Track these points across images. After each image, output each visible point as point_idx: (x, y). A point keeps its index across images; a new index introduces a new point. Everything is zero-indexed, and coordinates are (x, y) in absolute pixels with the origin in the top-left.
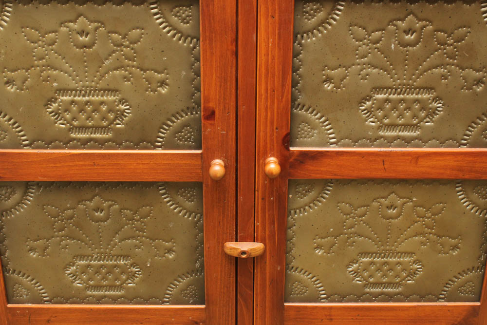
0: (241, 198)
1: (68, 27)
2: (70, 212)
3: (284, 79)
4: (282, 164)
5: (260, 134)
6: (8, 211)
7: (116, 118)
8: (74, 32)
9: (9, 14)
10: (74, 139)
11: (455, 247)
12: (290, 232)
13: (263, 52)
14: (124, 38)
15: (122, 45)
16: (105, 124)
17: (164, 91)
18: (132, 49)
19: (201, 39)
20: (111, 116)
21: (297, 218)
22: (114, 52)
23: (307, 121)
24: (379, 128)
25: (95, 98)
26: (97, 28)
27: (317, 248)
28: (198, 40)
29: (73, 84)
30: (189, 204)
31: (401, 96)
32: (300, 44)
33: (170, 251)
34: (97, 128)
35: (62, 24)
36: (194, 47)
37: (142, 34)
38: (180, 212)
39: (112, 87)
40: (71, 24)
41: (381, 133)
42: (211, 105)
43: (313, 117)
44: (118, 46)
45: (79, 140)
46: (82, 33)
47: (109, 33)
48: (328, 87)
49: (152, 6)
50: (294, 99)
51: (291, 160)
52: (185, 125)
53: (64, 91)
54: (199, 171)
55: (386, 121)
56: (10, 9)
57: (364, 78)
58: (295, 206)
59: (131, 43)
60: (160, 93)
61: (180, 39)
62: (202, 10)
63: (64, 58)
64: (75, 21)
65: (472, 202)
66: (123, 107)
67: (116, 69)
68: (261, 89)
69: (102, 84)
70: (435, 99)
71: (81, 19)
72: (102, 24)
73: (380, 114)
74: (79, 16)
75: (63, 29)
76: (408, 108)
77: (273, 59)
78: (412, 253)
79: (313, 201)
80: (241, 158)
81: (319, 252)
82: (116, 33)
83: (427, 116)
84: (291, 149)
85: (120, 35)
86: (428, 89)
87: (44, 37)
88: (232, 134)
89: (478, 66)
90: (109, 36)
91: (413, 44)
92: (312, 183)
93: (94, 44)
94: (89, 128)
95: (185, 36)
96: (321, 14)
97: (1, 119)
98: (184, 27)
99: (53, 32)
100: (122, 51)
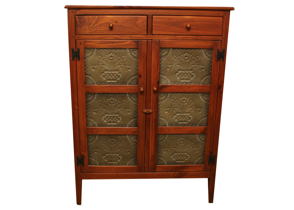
0: (147, 97)
2: (105, 101)
3: (158, 68)
4: (157, 88)
5: (152, 81)
6: (90, 101)
7: (118, 77)
8: (109, 57)
9: (95, 52)
10: (107, 82)
11: (200, 111)
12: (159, 107)
13: (153, 61)
15: (120, 59)
16: (115, 78)
17: (130, 70)
20: (117, 77)
21: (161, 103)
22: (118, 61)
23: (163, 78)
24: (180, 80)
25: (113, 72)
26: (115, 56)
27: (166, 111)
28: (138, 58)
29: (108, 69)
30: (134, 99)
31: (185, 72)
32: (161, 59)
33: (129, 112)
34: (113, 80)
35: (107, 54)
36: (137, 60)
37: (125, 57)
38: (132, 101)
39: (117, 69)
40: (109, 55)
41: (181, 81)
42: (140, 73)
43: (165, 77)
45: (108, 82)
46: (111, 57)
47: (117, 56)
48: (168, 69)
49: (128, 50)
50: (160, 72)
51: (159, 87)
52: (134, 79)
53: (106, 70)
54: (137, 90)
55: (182, 78)
57: (176, 67)
58: (160, 100)
59: (122, 59)
60: (129, 71)
62: (139, 51)
63: (106, 63)
65: (203, 99)
66: (119, 74)
67: (118, 65)
68: (152, 70)
69: (115, 69)
70: (193, 73)
72: (116, 54)
73: (180, 76)
74: (111, 53)
75: (107, 56)
76: (187, 75)
77: (155, 62)
78: (189, 113)
79: (165, 98)
80: (147, 87)
81: (166, 112)
82: (119, 57)
83: (191, 77)
84: (160, 85)
86: (191, 70)
87: (102, 58)
88: (145, 81)
89: (203, 65)
91: (187, 59)
92: (164, 93)
93: (114, 59)
94: (111, 79)
95: (135, 57)
96: (166, 52)
97: (90, 77)
98: (135, 55)
99: (105, 56)
100: (120, 61)
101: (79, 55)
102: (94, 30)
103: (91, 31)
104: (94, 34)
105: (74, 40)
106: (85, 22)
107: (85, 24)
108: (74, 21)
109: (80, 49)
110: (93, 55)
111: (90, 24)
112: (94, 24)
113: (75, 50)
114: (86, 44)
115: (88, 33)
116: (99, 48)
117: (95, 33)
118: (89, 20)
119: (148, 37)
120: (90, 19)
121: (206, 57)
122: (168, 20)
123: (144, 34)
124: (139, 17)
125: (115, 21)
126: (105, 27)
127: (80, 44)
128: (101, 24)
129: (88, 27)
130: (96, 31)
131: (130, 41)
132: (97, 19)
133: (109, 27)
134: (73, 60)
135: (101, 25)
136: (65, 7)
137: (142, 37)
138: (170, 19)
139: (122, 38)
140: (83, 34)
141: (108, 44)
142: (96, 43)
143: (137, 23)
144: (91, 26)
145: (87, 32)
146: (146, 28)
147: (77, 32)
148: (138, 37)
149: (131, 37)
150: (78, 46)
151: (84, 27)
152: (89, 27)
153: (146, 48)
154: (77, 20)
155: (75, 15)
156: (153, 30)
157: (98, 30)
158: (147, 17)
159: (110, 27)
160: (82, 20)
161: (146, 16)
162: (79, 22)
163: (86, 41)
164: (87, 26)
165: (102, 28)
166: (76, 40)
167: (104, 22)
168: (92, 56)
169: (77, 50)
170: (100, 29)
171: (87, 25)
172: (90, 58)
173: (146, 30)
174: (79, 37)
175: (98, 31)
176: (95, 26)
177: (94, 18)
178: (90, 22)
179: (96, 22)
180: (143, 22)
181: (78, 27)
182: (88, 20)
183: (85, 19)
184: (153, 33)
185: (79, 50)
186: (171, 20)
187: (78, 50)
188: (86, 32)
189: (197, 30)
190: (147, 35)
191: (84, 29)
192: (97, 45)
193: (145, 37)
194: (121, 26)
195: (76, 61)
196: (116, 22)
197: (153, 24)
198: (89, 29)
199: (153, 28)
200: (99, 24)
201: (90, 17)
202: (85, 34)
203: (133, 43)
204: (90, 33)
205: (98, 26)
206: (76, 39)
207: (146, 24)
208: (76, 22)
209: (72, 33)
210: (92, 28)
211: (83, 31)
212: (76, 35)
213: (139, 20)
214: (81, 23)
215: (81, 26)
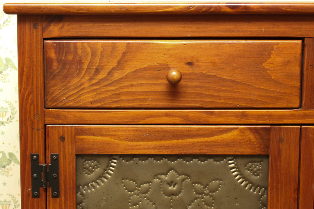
1: (160, 179)
8: (165, 183)
9: (113, 169)
14: (205, 187)
15: (203, 193)
18: (211, 196)
19: (269, 188)
22: (196, 199)
26: (184, 179)
28: (266, 189)
35: (156, 176)
36: (262, 195)
37: (221, 184)
40: (163, 176)
44: (200, 194)
46: (170, 183)
47: (193, 183)
49: (230, 162)
56: (114, 165)
59: (210, 192)
61: (250, 188)
62: (272, 165)
63: (154, 204)
64: (166, 174)
71: (172, 172)
72: (188, 176)
74: (170, 170)
75: (156, 180)
82: (198, 183)
85: (202, 185)
87: (140, 187)
90: (193, 186)
93: (180, 192)
95: (255, 185)
98: (255, 178)
99: (148, 183)
100: (203, 198)
101: (57, 179)
102: (110, 94)
103: (99, 94)
105: (41, 126)
106: (80, 62)
107: (81, 69)
108: (40, 58)
109: (61, 160)
110: (106, 178)
111: (97, 71)
112: (113, 69)
113: (42, 158)
114: (83, 139)
115: (91, 102)
116: (130, 153)
117: (116, 102)
118: (94, 55)
119: (305, 116)
120: (99, 53)
123: (290, 105)
124: (272, 45)
125: (189, 60)
126: (151, 82)
127: (62, 139)
128: (135, 72)
129: (91, 79)
131: (241, 129)
132: (124, 54)
133: (165, 81)
134: (34, 196)
135: (136, 74)
136: (8, 10)
137: (283, 117)
139: (213, 119)
140: (71, 104)
141: (161, 140)
142: (117, 138)
143: (266, 65)
144: (101, 76)
145: (87, 98)
146: (298, 84)
147: (49, 98)
148: (270, 116)
149: (244, 115)
150: (55, 148)
151: (75, 81)
152: (94, 82)
153: (294, 155)
154: (52, 55)
155: (44, 39)
157: (126, 90)
158: (303, 45)
159: (168, 79)
160: (70, 58)
161: (299, 42)
162: (59, 61)
163: (82, 129)
164: (87, 78)
165: (141, 85)
166: (45, 125)
167: (149, 64)
168: (103, 182)
169: (49, 160)
170: (134, 89)
171: (86, 72)
172: (94, 187)
173: (298, 92)
174: (57, 116)
175: (128, 94)
176: (117, 76)
177: (114, 48)
178: (96, 63)
179: (119, 63)
180: (287, 63)
181: (52, 82)
182: (89, 58)
183: (79, 52)
185: (55, 161)
187: (52, 160)
188: (83, 97)
190: (300, 106)
191: (76, 88)
192: (124, 146)
194: (210, 76)
195: (44, 199)
196: (190, 64)
198: (94, 88)
200: (128, 71)
201: (99, 47)
202: (79, 104)
203: (252, 136)
204: (96, 101)
205: (127, 76)
206: (47, 122)
207: (297, 70)
208: (46, 62)
209: (32, 102)
210: (106, 86)
211: (71, 93)
212: (45, 108)
213: (272, 56)
214: (64, 67)
215: (66, 77)
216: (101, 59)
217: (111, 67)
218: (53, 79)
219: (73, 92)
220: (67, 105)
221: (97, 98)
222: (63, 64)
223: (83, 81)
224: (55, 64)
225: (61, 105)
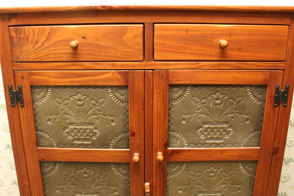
0: (146, 169)
1: (73, 98)
2: (73, 174)
3: (165, 119)
4: (164, 155)
5: (155, 142)
6: (47, 173)
7: (93, 135)
8: (76, 100)
9: (50, 93)
10: (75, 144)
11: (239, 189)
12: (168, 183)
13: (156, 108)
14: (97, 102)
15: (96, 105)
16: (88, 137)
17: (113, 124)
18: (100, 107)
19: (129, 103)
20: (91, 134)
21: (171, 177)
22: (92, 108)
23: (175, 137)
24: (206, 139)
25: (84, 127)
26: (85, 98)
27: (179, 190)
28: (128, 103)
29: (75, 121)
30: (124, 172)
31: (215, 126)
32: (171, 105)
33: (116, 191)
34: (85, 139)
35: (71, 96)
36: (126, 106)
37: (104, 101)
38: (120, 175)
39: (91, 122)
40: (75, 97)
41: (207, 141)
42: (134, 130)
43: (178, 135)
44: (94, 105)
45: (77, 144)
46: (79, 100)
47: (90, 100)
48: (184, 122)
49: (109, 89)
50: (169, 128)
51: (168, 153)
52: (122, 138)
53: (71, 124)
54: (128, 158)
55: (209, 136)
56: (50, 91)
57: (199, 119)
58: (170, 173)
59: (99, 104)
60: (112, 125)
61: (120, 103)
62: (130, 91)
63: (71, 110)
64: (76, 95)
65: (246, 170)
66: (96, 131)
67: (93, 115)
68: (155, 123)
69: (87, 121)
70: (229, 127)
71: (79, 94)
72: (88, 96)
73: (206, 133)
74: (78, 93)
75: (72, 99)
76: (218, 131)
77: (160, 111)
78: (221, 192)
79: (177, 170)
80: (146, 152)
81: (180, 192)
82: (93, 100)
83: (226, 134)
84: (168, 148)
85: (95, 101)
86: (226, 123)
87: (63, 102)
88: (142, 142)
89: (246, 113)
90: (91, 102)
91: (220, 104)
92: (177, 163)
93: (84, 105)
94: (82, 139)
95: (122, 101)
96: (180, 92)
97: (45, 135)
98: (122, 98)
99: (67, 100)
100: (96, 107)
101: (22, 97)
102: (44, 54)
103: (39, 54)
104: (46, 60)
105: (12, 71)
106: (28, 38)
107: (28, 42)
108: (8, 36)
109: (23, 88)
110: (47, 97)
111: (37, 42)
112: (44, 41)
113: (14, 87)
114: (32, 78)
115: (35, 59)
116: (56, 85)
117: (47, 58)
118: (34, 34)
119: (146, 65)
120: (37, 33)
121: (255, 100)
122: (185, 32)
123: (138, 60)
124: (127, 27)
125: (83, 36)
126: (64, 48)
127: (23, 78)
128: (55, 42)
129: (34, 47)
130: (48, 54)
131: (113, 72)
132: (49, 33)
133: (69, 47)
134: (12, 107)
135: (56, 44)
137: (134, 66)
138: (187, 31)
139: (98, 67)
140: (25, 60)
141: (72, 78)
142: (50, 77)
143: (124, 38)
144: (38, 45)
145: (32, 57)
146: (142, 48)
147: (14, 57)
148: (128, 65)
149: (114, 65)
150: (19, 82)
151: (26, 48)
152: (35, 48)
153: (142, 86)
154: (14, 34)
155: (9, 26)
156: (155, 52)
157: (52, 52)
158: (144, 27)
159: (71, 47)
160: (22, 36)
161: (142, 25)
162: (17, 38)
163: (34, 73)
164: (32, 46)
165: (59, 49)
166: (14, 71)
167: (62, 38)
168: (45, 99)
169: (17, 89)
170: (56, 52)
171: (31, 43)
172: (41, 102)
173: (142, 53)
174: (19, 66)
175: (53, 54)
176: (46, 45)
177: (44, 30)
178: (36, 38)
179: (47, 38)
180: (135, 37)
181: (15, 49)
182: (32, 36)
183: (27, 32)
184: (156, 57)
185: (20, 89)
186: (189, 33)
187: (19, 88)
188: (30, 56)
189: (240, 50)
190: (144, 60)
191: (27, 51)
192: (53, 81)
193: (139, 65)
194: (94, 44)
195: (17, 108)
196: (84, 38)
197: (155, 41)
198: (36, 51)
199: (155, 48)
200: (52, 42)
201: (36, 30)
202: (29, 60)
203: (118, 76)
204: (37, 58)
205: (52, 45)
206: (14, 69)
207: (141, 41)
208: (11, 38)
209: (6, 59)
210: (41, 50)
211: (24, 54)
212: (13, 62)
213: (127, 33)
214: (20, 41)
215: (21, 46)
216: (38, 36)
217: (43, 40)
218: (15, 47)
219: (26, 54)
220: (23, 60)
221: (38, 56)
222: (19, 39)
223: (30, 48)
224: (15, 39)
225: (20, 60)
